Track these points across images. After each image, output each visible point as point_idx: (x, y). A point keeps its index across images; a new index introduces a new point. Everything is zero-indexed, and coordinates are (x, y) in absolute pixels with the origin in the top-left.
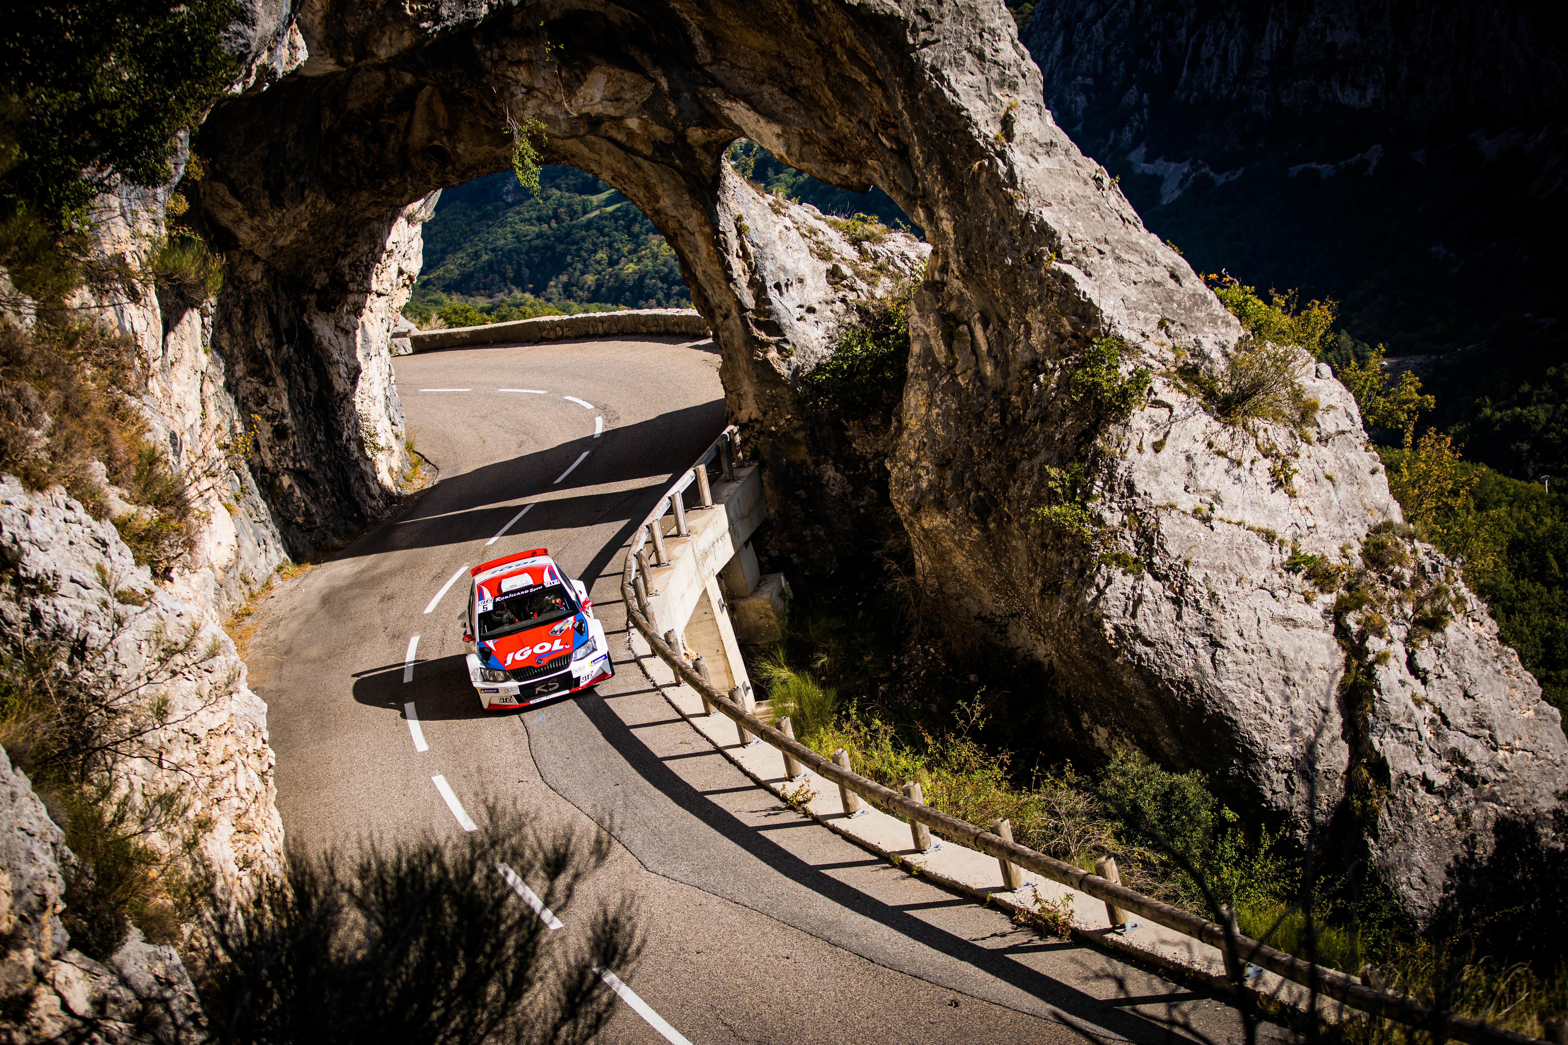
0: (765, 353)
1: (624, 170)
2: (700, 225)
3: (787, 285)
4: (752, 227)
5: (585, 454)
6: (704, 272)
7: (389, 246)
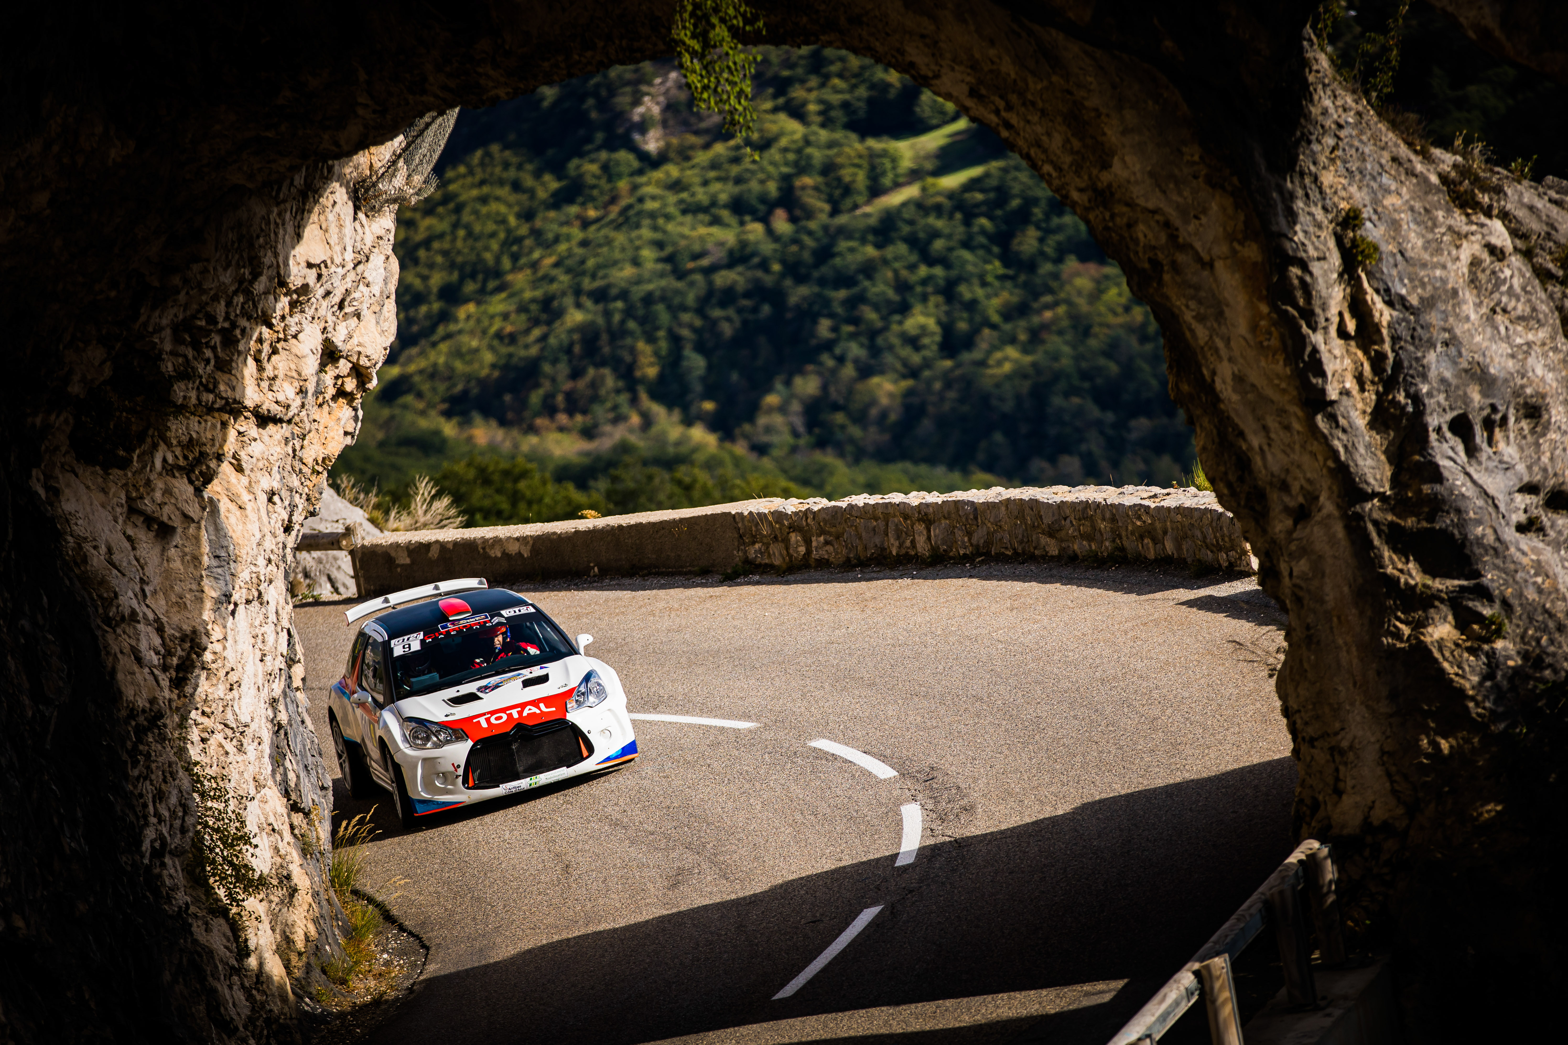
0: (1419, 625)
1: (1008, 67)
2: (1231, 238)
3: (1489, 425)
4: (1389, 248)
5: (868, 915)
6: (1239, 379)
7: (297, 274)
